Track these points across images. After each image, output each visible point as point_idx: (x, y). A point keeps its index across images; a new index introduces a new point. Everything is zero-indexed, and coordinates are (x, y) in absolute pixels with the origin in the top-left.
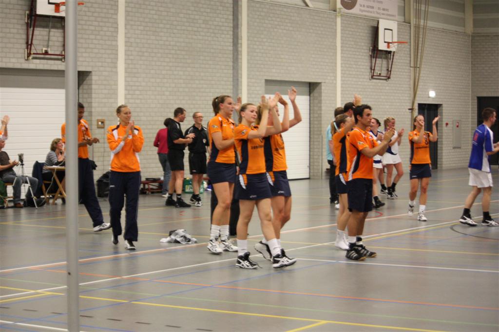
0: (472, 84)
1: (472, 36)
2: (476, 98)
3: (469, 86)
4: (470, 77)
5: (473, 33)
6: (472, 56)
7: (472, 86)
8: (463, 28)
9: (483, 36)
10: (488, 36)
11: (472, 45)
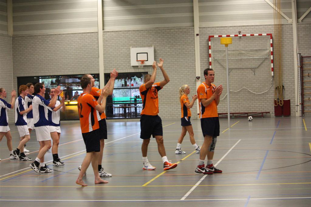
0: (13, 68)
1: (12, 37)
2: (16, 78)
3: (12, 70)
4: (12, 64)
5: (13, 35)
6: (13, 50)
7: (13, 70)
8: (7, 32)
9: (20, 37)
10: (24, 36)
11: (12, 43)
